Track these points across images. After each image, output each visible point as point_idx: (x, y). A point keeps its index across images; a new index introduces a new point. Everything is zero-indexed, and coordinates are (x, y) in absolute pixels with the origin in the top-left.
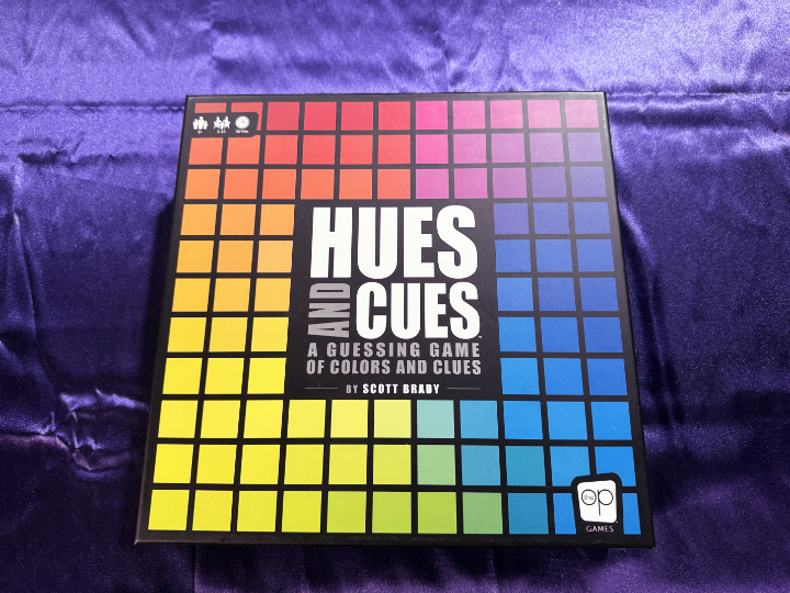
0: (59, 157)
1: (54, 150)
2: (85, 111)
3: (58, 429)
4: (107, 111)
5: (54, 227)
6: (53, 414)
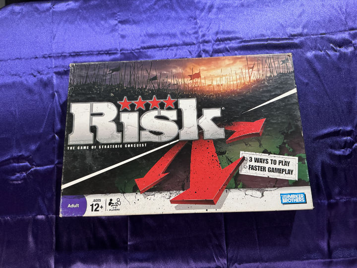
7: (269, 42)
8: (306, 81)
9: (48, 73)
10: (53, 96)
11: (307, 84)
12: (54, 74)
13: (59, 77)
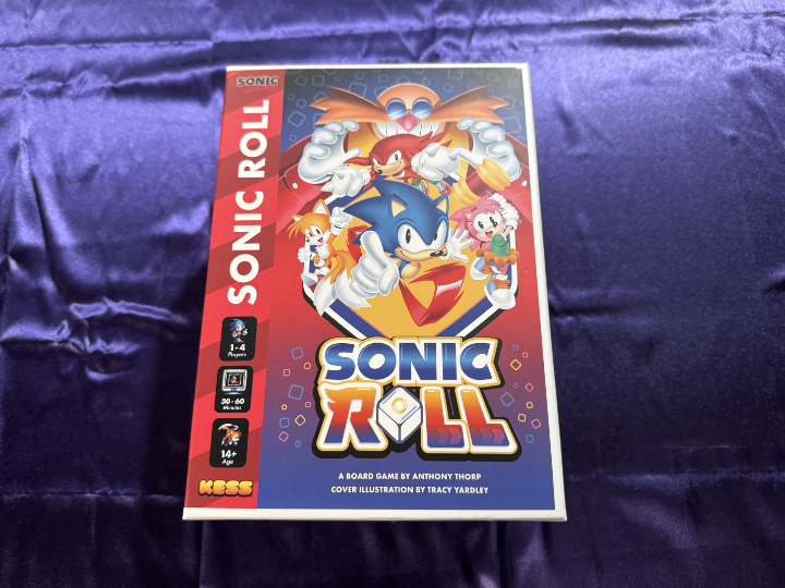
0: (64, 90)
1: (60, 84)
2: (91, 48)
3: (72, 335)
4: (111, 47)
5: (61, 155)
6: (65, 323)
7: (625, 30)
8: (730, 132)
9: (10, 93)
10: (14, 153)
11: (734, 140)
12: (28, 96)
13: (41, 101)
